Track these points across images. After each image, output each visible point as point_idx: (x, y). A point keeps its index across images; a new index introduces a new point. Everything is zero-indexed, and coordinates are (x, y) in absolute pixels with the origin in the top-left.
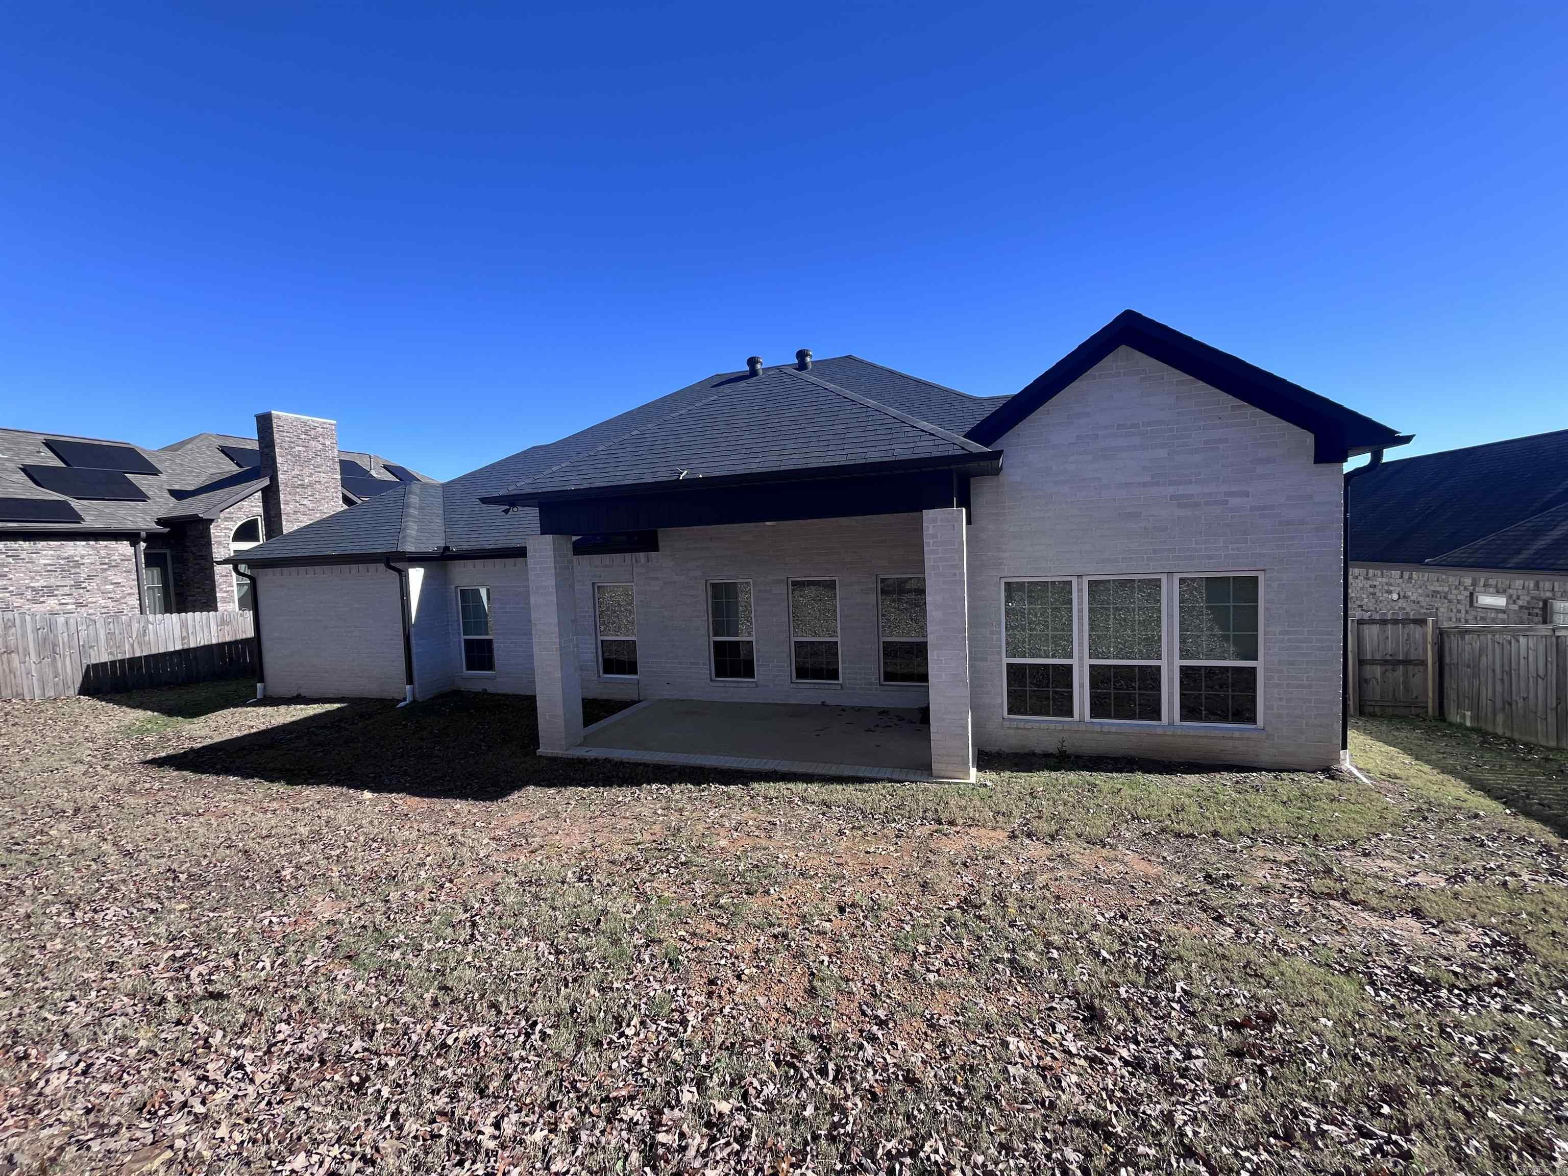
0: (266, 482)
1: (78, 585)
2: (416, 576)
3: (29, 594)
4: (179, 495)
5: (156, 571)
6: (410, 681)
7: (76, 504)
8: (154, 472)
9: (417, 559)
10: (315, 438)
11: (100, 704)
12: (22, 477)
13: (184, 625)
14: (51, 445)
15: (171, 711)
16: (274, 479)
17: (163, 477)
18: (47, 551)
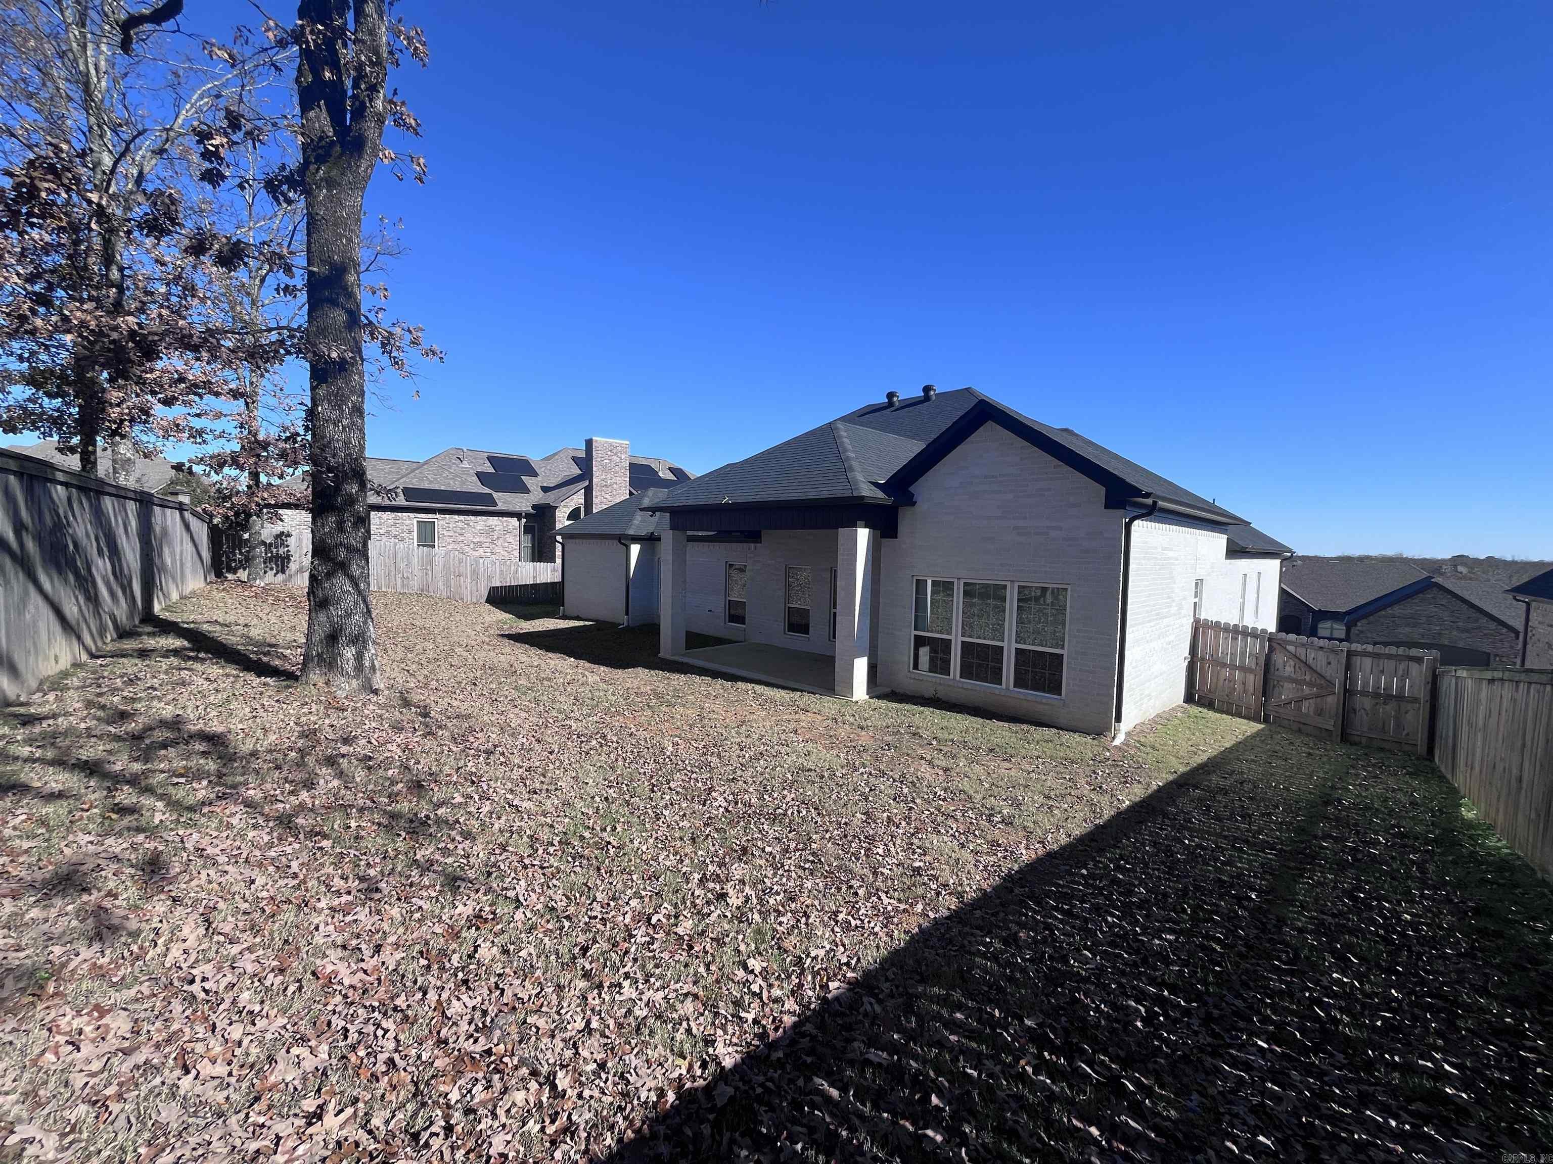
0: (587, 483)
1: (492, 542)
2: (635, 549)
3: (472, 546)
4: (545, 489)
5: (530, 536)
6: (627, 614)
7: (496, 495)
8: (535, 474)
9: (635, 539)
10: (616, 454)
11: (492, 608)
12: (475, 478)
13: (535, 569)
14: (491, 459)
15: (519, 616)
16: (591, 481)
17: (539, 478)
18: (481, 522)
